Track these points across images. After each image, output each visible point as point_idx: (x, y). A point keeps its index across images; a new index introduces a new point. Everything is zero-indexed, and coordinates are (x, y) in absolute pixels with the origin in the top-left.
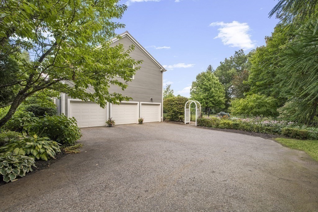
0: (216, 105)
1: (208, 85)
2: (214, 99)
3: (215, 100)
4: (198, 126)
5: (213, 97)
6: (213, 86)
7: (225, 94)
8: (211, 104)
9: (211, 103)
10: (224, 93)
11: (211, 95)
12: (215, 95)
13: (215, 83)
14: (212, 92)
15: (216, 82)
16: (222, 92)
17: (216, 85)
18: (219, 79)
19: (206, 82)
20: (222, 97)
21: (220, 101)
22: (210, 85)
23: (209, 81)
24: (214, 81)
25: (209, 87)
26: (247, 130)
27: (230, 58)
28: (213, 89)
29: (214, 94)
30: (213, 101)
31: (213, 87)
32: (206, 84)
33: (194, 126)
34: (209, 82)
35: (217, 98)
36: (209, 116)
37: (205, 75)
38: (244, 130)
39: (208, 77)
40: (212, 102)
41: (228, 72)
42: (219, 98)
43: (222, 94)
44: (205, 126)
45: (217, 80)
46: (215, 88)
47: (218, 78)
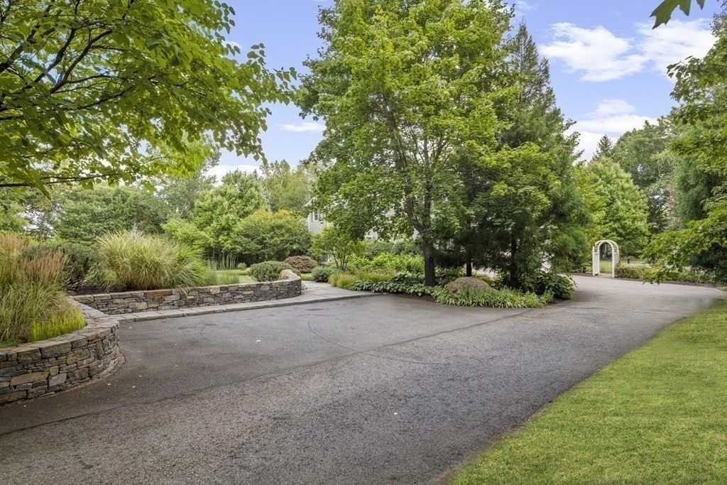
0: (627, 237)
1: (607, 193)
2: (621, 224)
3: (623, 227)
4: (615, 277)
5: (618, 220)
6: (618, 195)
7: (648, 214)
8: (614, 236)
9: (615, 233)
10: (645, 210)
11: (613, 216)
12: (626, 216)
13: (623, 189)
14: (617, 209)
15: (626, 185)
16: (640, 208)
17: (627, 193)
18: (631, 178)
19: (602, 186)
20: (642, 220)
21: (636, 229)
22: (611, 192)
23: (609, 182)
24: (620, 184)
25: (609, 197)
26: (689, 281)
27: (659, 120)
28: (619, 203)
29: (621, 214)
30: (621, 231)
31: (618, 198)
32: (603, 191)
33: (611, 278)
34: (609, 185)
35: (628, 222)
36: (629, 263)
37: (597, 170)
38: (685, 281)
39: (605, 174)
40: (617, 232)
41: (653, 157)
42: (633, 222)
43: (640, 214)
44: (629, 277)
45: (627, 181)
46: (623, 198)
47: (629, 175)
